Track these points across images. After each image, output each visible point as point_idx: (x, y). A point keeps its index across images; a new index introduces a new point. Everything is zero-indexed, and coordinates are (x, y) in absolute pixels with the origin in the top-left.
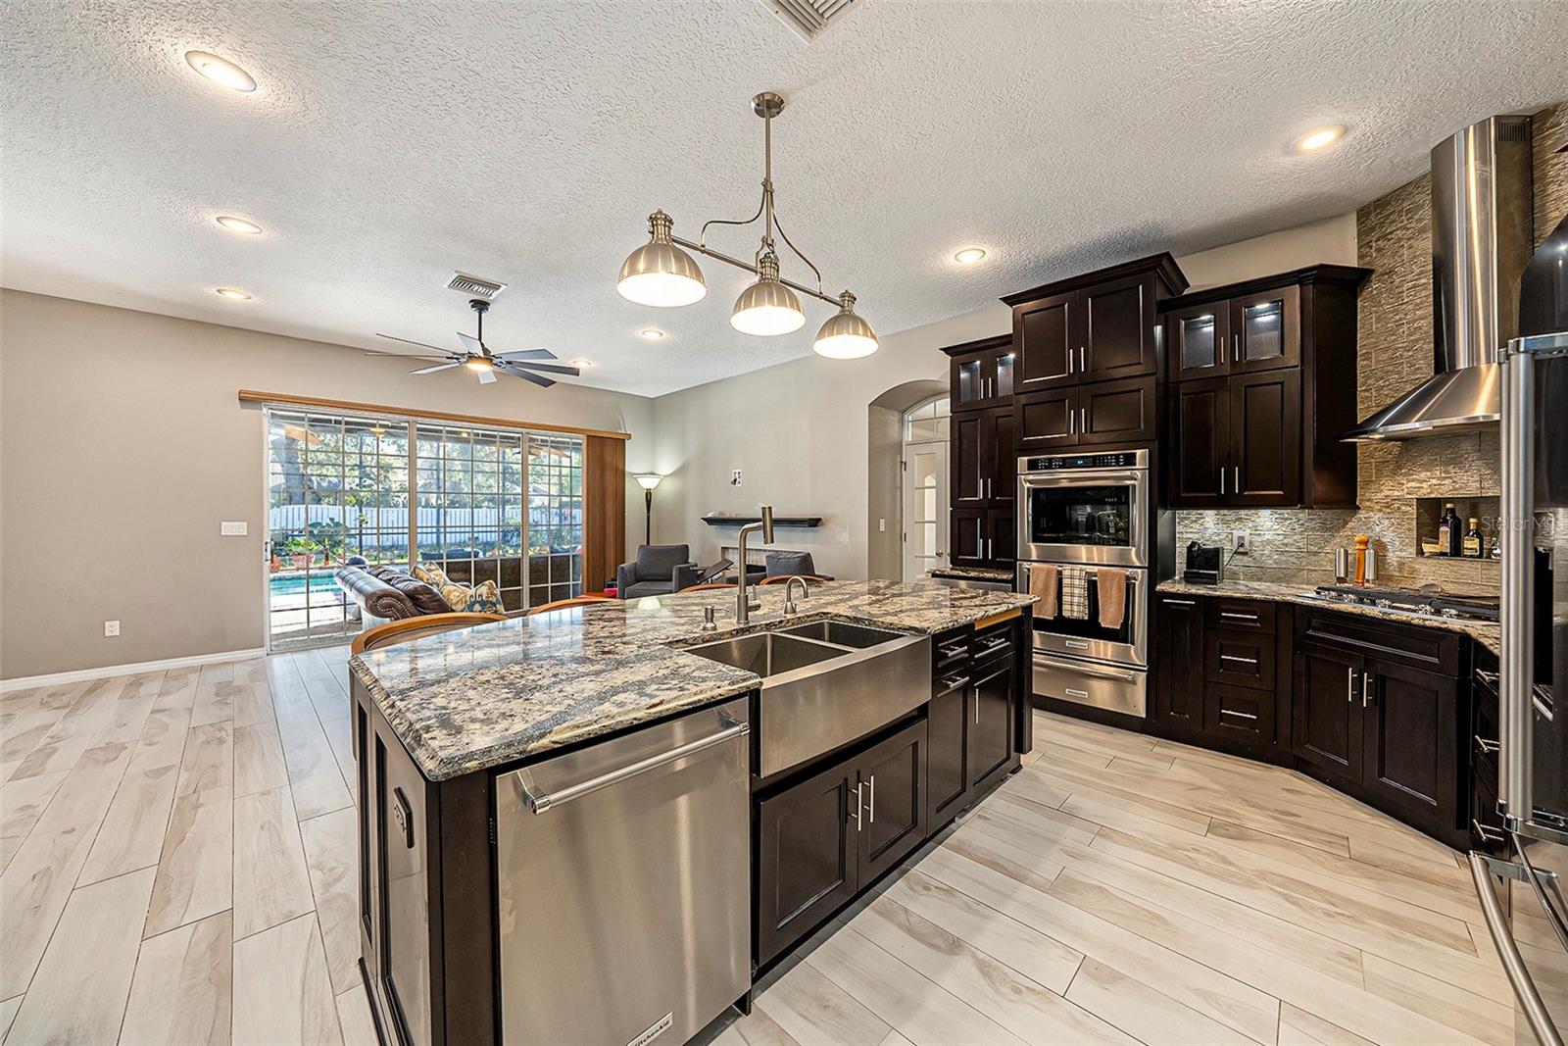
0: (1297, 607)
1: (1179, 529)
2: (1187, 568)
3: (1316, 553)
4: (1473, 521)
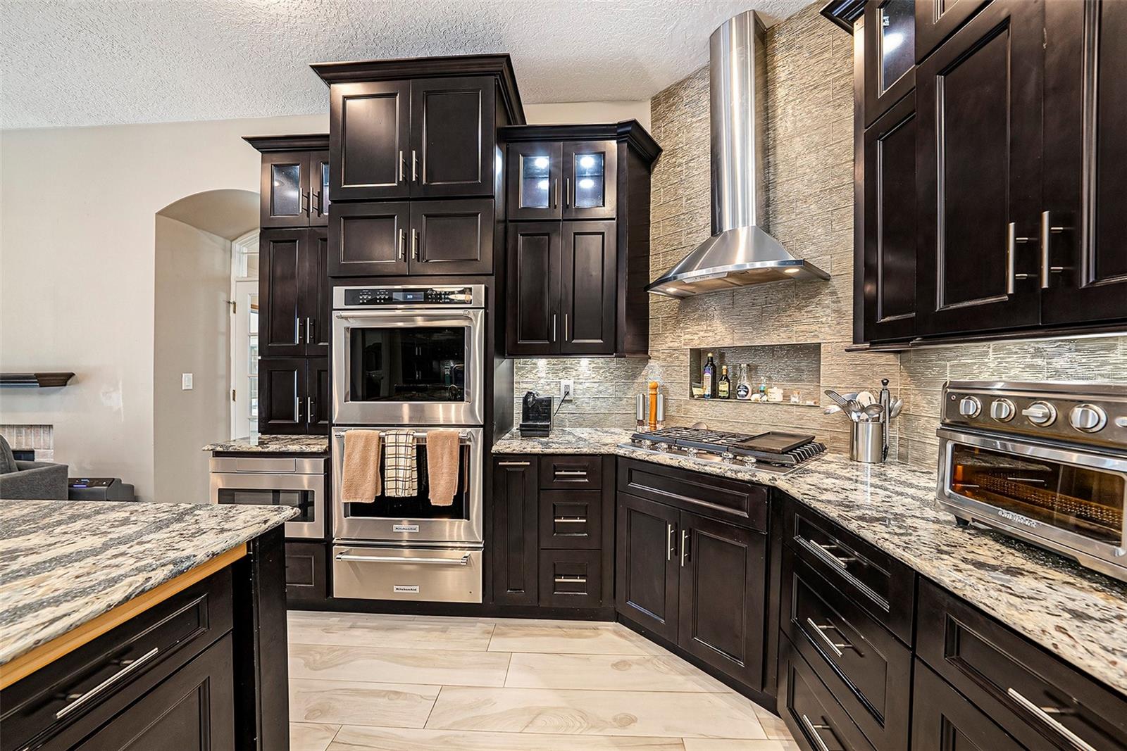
0: (619, 458)
1: (516, 378)
2: (523, 421)
3: (621, 399)
4: (724, 367)
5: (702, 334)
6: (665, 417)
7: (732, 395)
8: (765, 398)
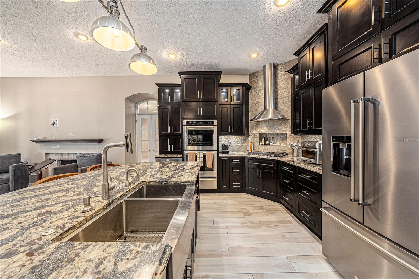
2: (222, 150)
3: (243, 145)
4: (267, 138)
5: (262, 130)
6: (254, 149)
7: (269, 144)
8: (276, 145)
